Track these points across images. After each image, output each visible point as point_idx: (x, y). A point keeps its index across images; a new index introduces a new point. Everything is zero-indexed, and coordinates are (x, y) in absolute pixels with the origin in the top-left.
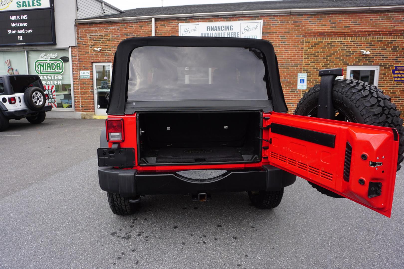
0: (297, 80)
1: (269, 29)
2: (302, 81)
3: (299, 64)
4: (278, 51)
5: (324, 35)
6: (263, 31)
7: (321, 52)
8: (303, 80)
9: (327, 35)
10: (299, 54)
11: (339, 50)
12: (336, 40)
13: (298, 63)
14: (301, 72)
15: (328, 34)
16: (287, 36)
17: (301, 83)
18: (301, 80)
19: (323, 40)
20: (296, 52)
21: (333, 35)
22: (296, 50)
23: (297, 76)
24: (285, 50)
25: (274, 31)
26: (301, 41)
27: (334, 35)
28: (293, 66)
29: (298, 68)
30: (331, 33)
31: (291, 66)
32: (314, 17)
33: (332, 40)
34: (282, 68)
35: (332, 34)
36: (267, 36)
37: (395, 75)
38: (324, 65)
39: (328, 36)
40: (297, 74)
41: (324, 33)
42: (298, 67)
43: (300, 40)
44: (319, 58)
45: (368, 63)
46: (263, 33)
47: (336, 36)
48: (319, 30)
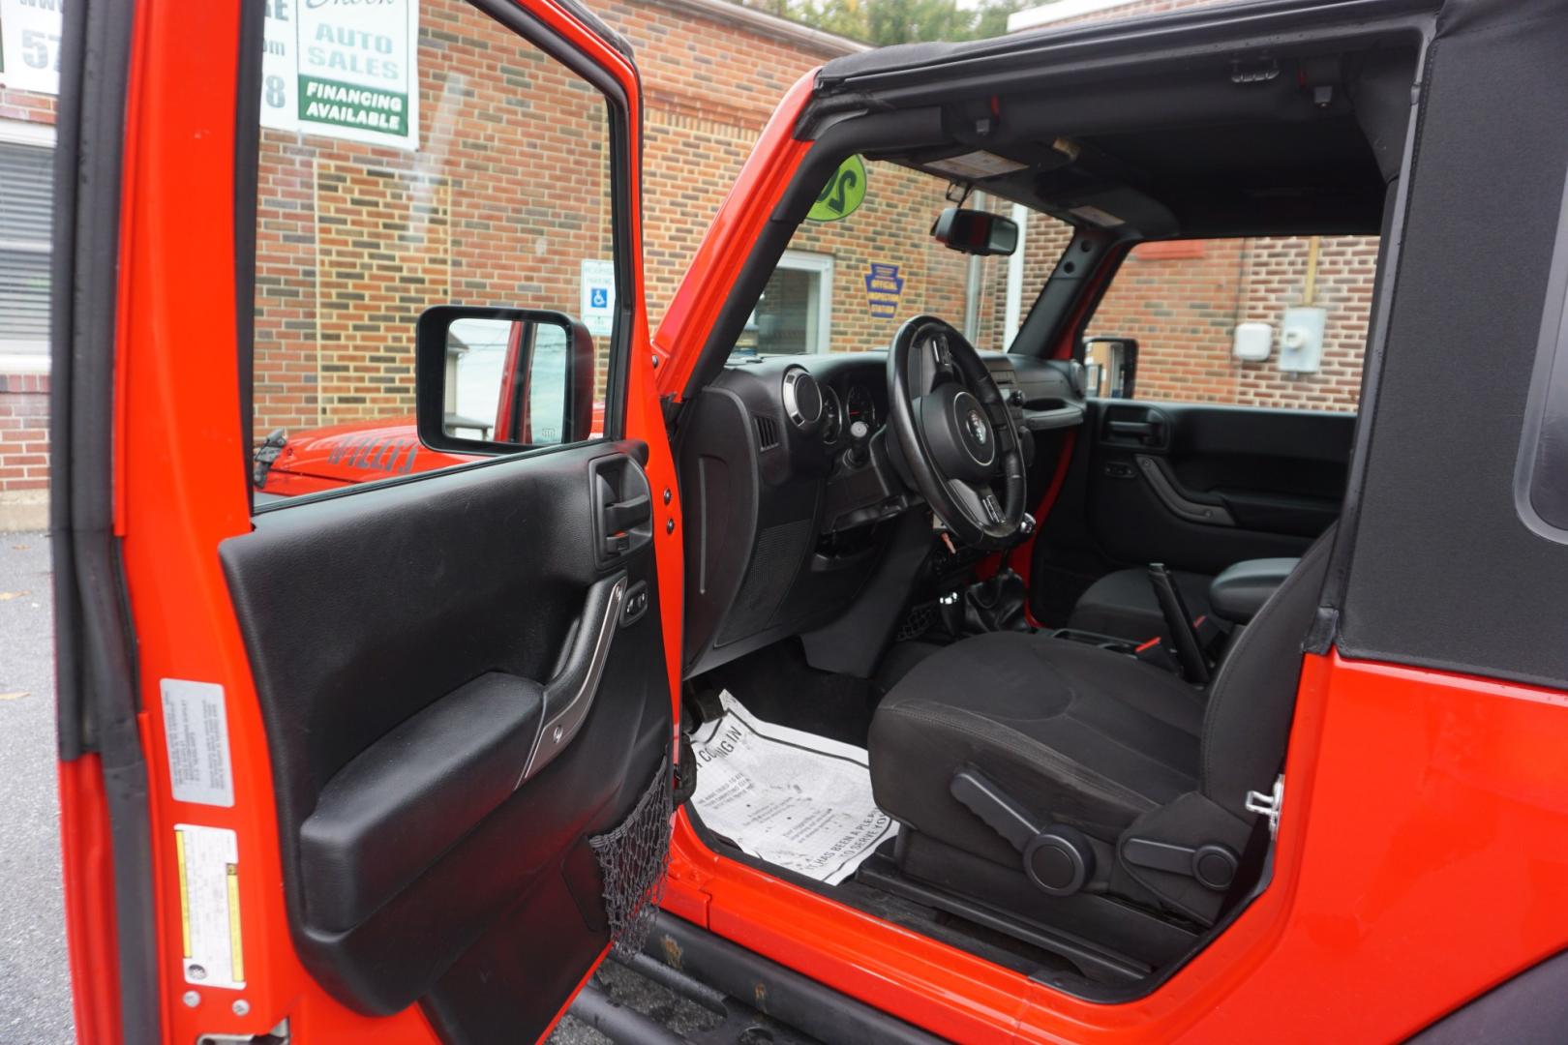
0: (577, 291)
1: (449, 17)
2: (598, 296)
3: (584, 219)
4: (496, 143)
5: (671, 104)
6: (421, 21)
7: (663, 176)
8: (604, 293)
9: (683, 106)
10: (584, 169)
11: (722, 177)
12: (712, 132)
13: (583, 213)
14: (593, 256)
15: (686, 102)
16: (534, 77)
17: (594, 305)
18: (594, 292)
19: (670, 124)
20: (572, 158)
21: (698, 110)
22: (571, 152)
23: (578, 273)
24: (525, 140)
25: (476, 37)
26: (592, 112)
27: (705, 111)
28: (561, 225)
29: (583, 237)
30: (694, 98)
31: (552, 224)
32: (638, 15)
33: (698, 129)
34: (515, 231)
35: (698, 105)
36: (440, 52)
37: (873, 296)
38: (673, 233)
39: (685, 111)
40: (577, 264)
41: (671, 94)
42: (582, 232)
43: (587, 108)
44: (658, 202)
45: (804, 241)
46: (422, 32)
47: (711, 117)
48: (655, 76)
